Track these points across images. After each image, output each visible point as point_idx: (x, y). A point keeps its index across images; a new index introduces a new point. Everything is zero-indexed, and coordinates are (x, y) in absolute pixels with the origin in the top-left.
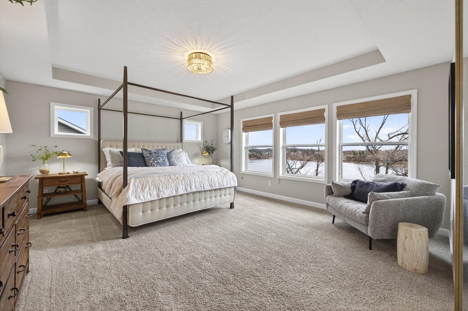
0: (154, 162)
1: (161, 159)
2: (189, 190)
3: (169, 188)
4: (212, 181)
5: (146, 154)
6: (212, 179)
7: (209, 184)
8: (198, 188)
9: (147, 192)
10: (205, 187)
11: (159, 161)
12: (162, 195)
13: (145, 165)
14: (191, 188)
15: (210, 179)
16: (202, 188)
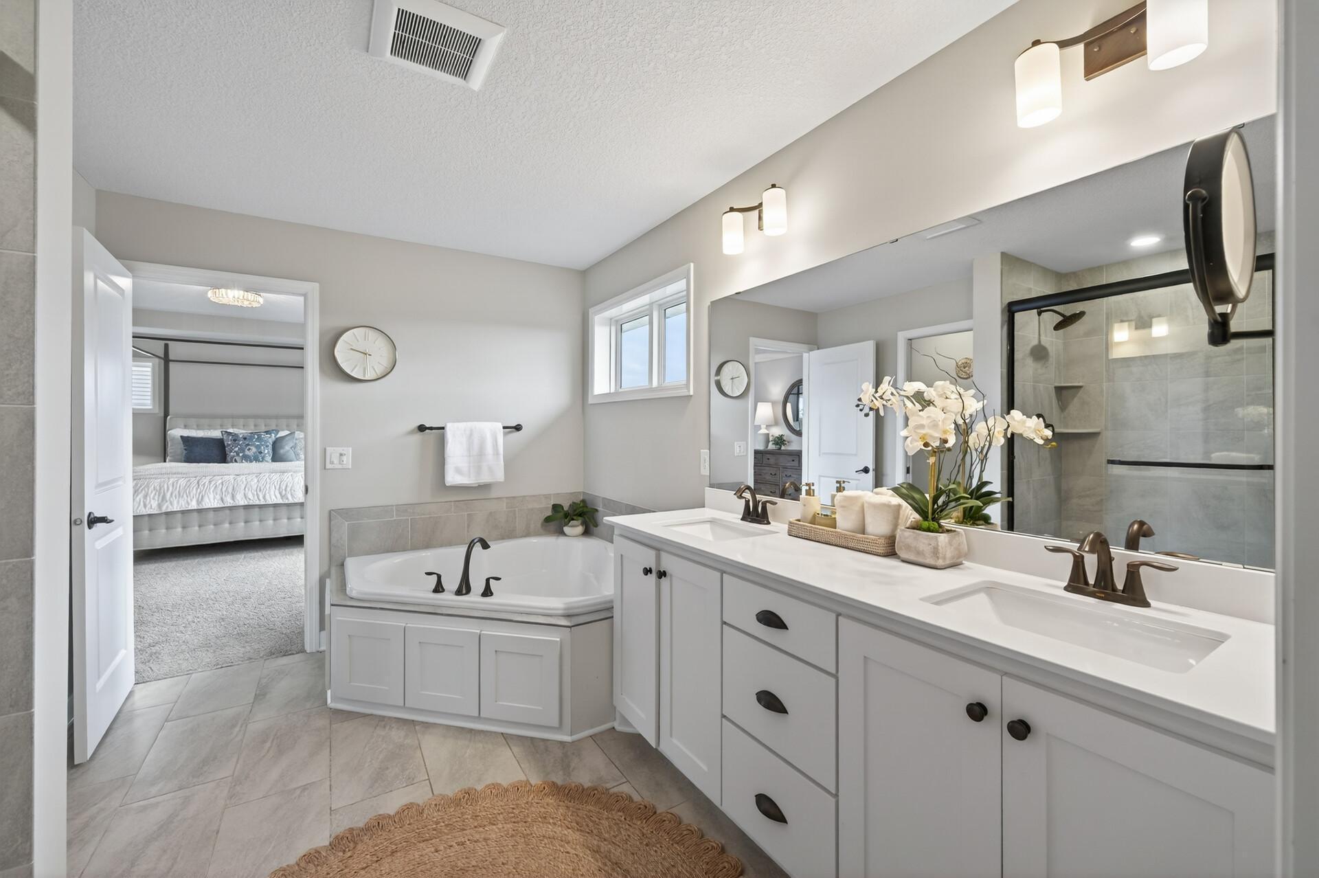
0: (238, 455)
1: (254, 449)
2: (229, 502)
3: (185, 496)
4: (288, 489)
5: (228, 441)
6: (290, 485)
7: (280, 493)
8: (250, 499)
9: (140, 501)
10: (267, 497)
11: (247, 452)
12: (167, 507)
13: (223, 459)
14: (233, 497)
15: (285, 485)
16: (259, 500)
